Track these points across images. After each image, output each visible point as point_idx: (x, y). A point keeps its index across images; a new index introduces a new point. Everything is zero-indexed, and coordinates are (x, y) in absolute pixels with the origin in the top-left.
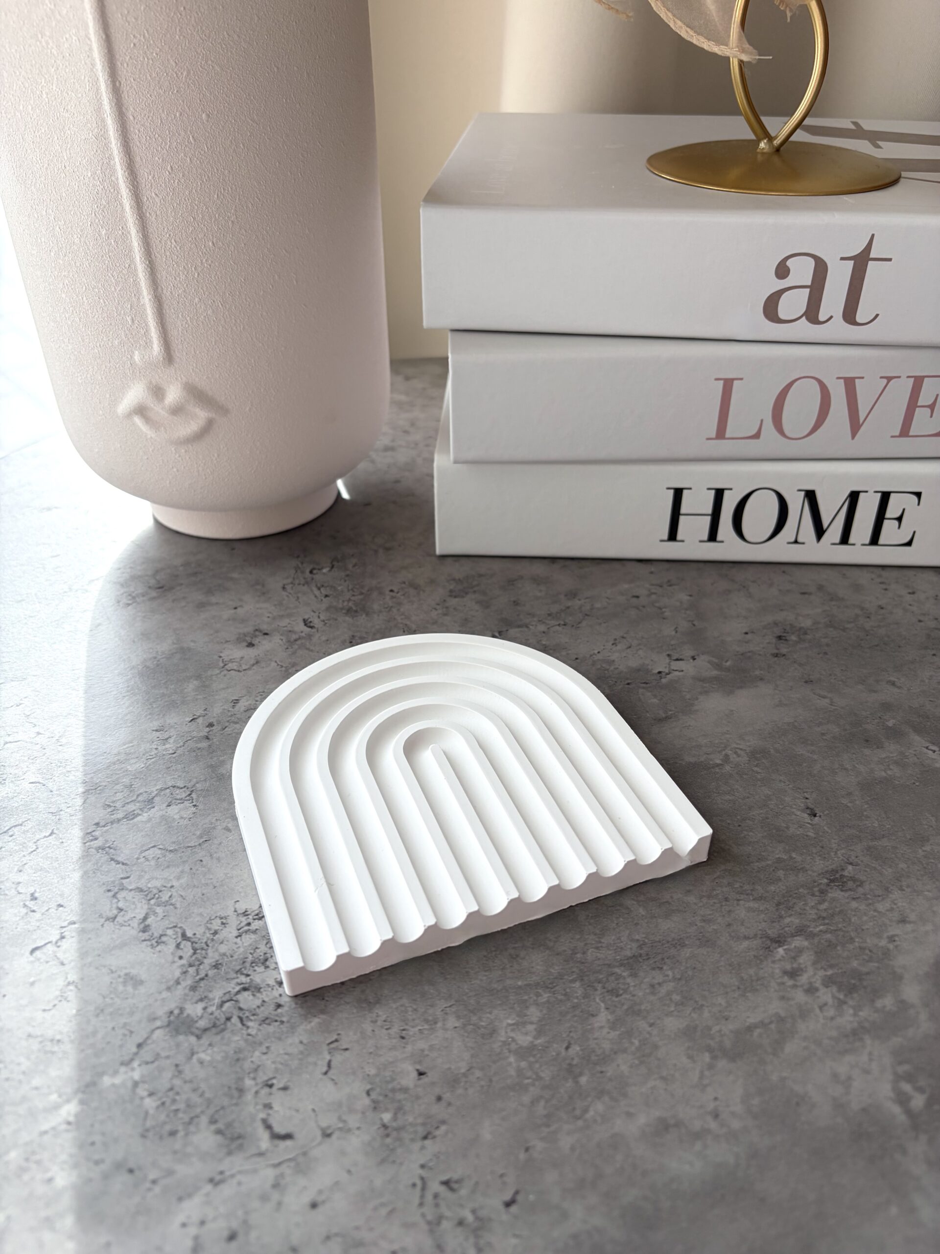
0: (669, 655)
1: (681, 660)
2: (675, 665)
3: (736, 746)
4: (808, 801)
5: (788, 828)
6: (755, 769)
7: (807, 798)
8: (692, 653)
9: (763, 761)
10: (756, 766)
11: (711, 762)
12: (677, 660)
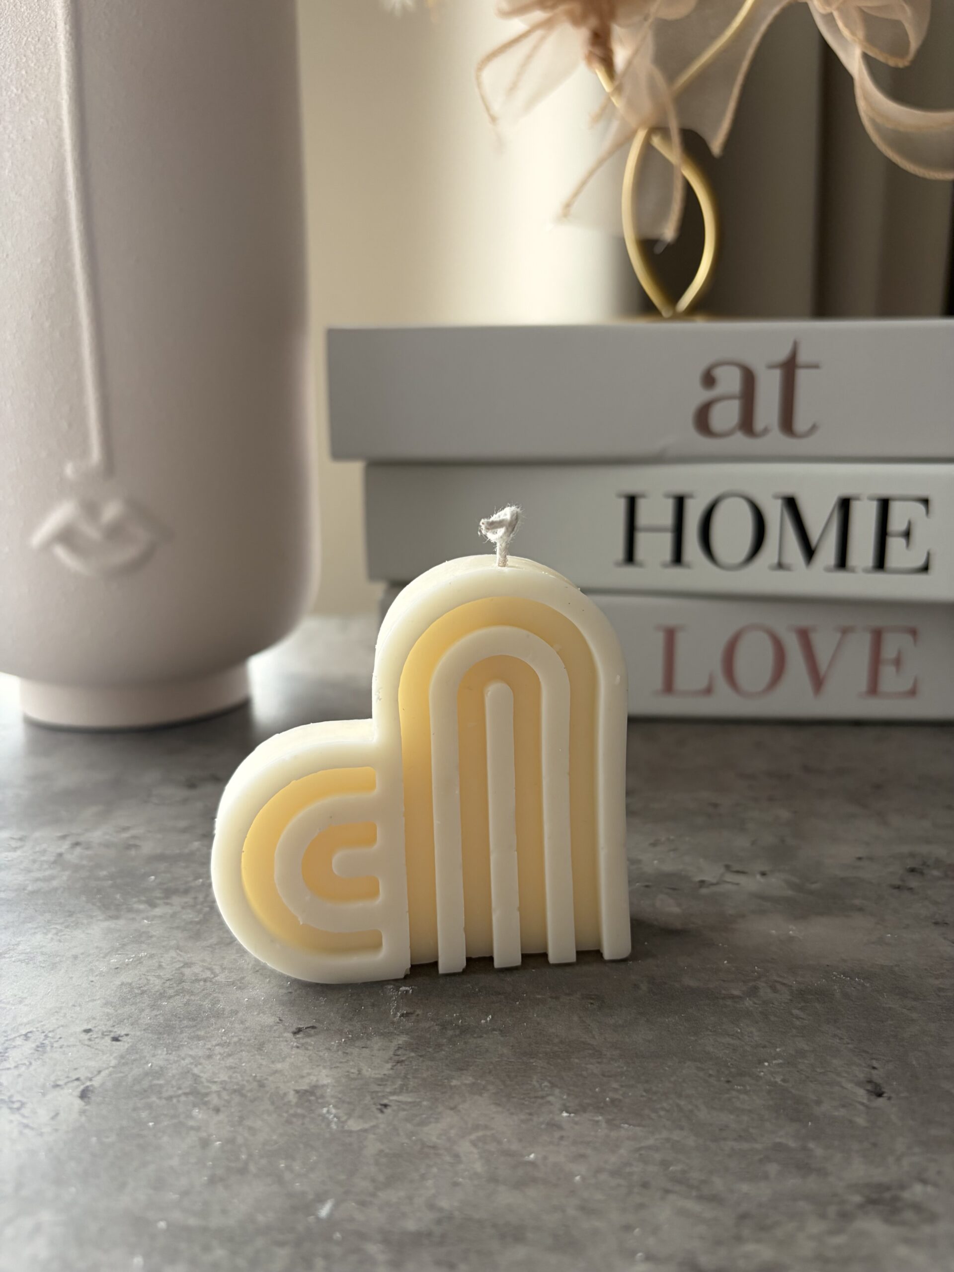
0: (727, 867)
1: (743, 873)
2: (729, 877)
3: (778, 979)
4: (874, 1072)
5: (819, 1103)
6: (795, 1012)
7: (874, 1068)
8: (765, 868)
9: (817, 1005)
10: (801, 1009)
11: (723, 992)
12: (738, 872)
